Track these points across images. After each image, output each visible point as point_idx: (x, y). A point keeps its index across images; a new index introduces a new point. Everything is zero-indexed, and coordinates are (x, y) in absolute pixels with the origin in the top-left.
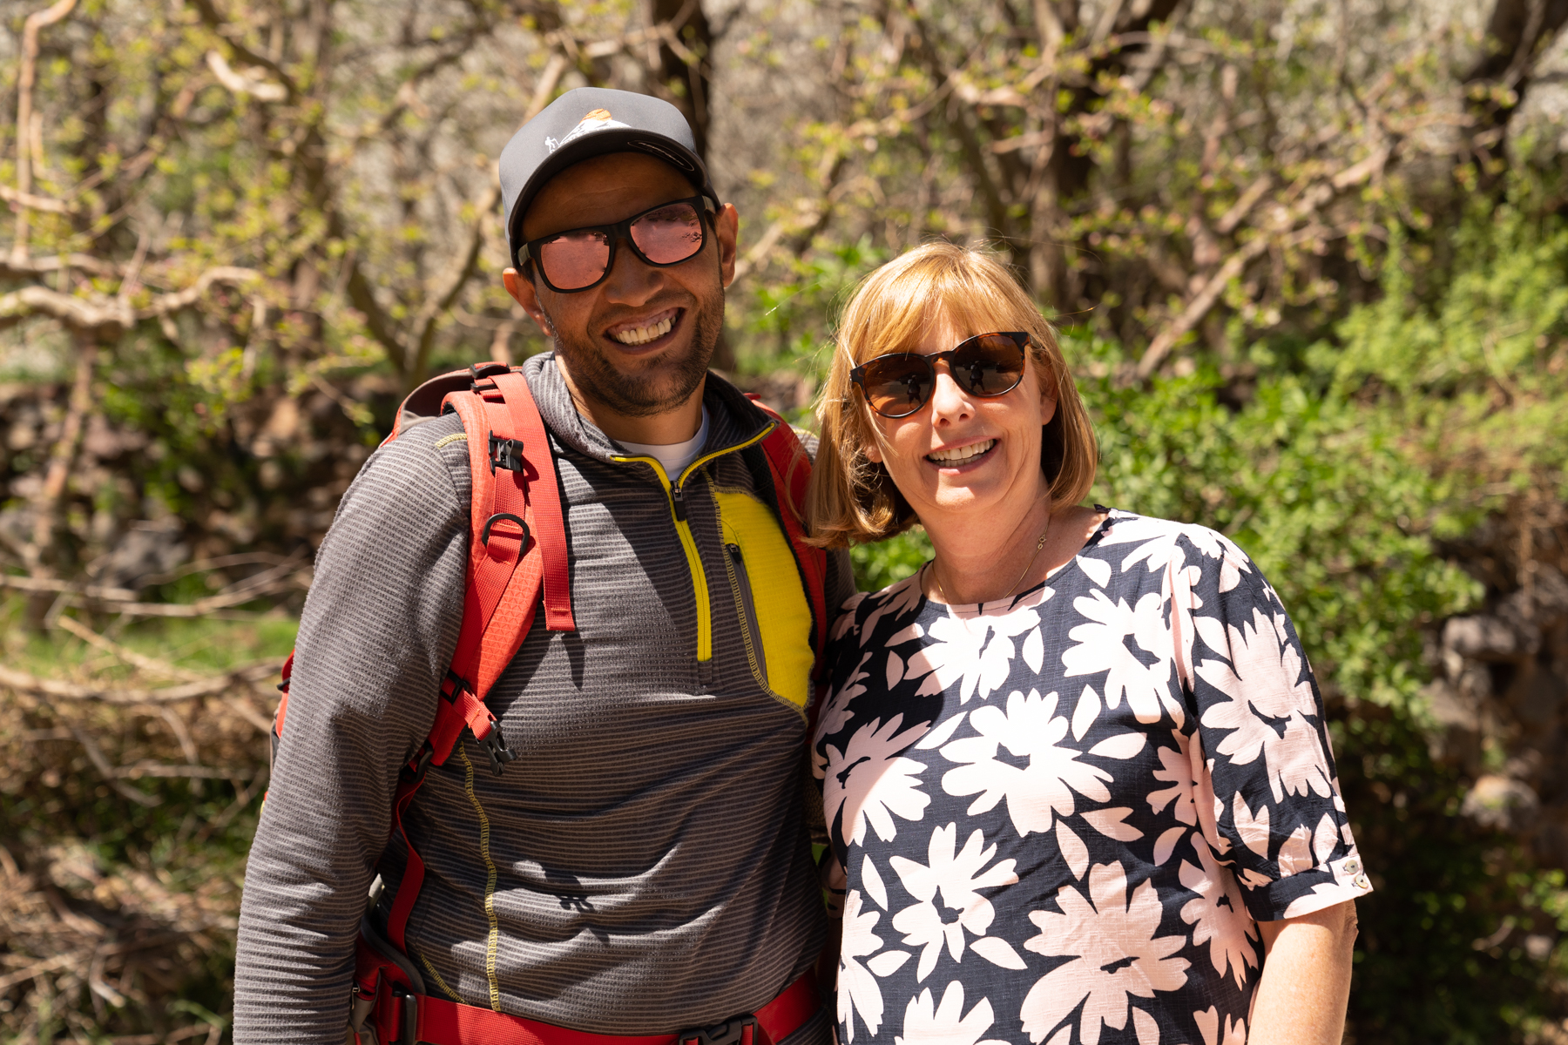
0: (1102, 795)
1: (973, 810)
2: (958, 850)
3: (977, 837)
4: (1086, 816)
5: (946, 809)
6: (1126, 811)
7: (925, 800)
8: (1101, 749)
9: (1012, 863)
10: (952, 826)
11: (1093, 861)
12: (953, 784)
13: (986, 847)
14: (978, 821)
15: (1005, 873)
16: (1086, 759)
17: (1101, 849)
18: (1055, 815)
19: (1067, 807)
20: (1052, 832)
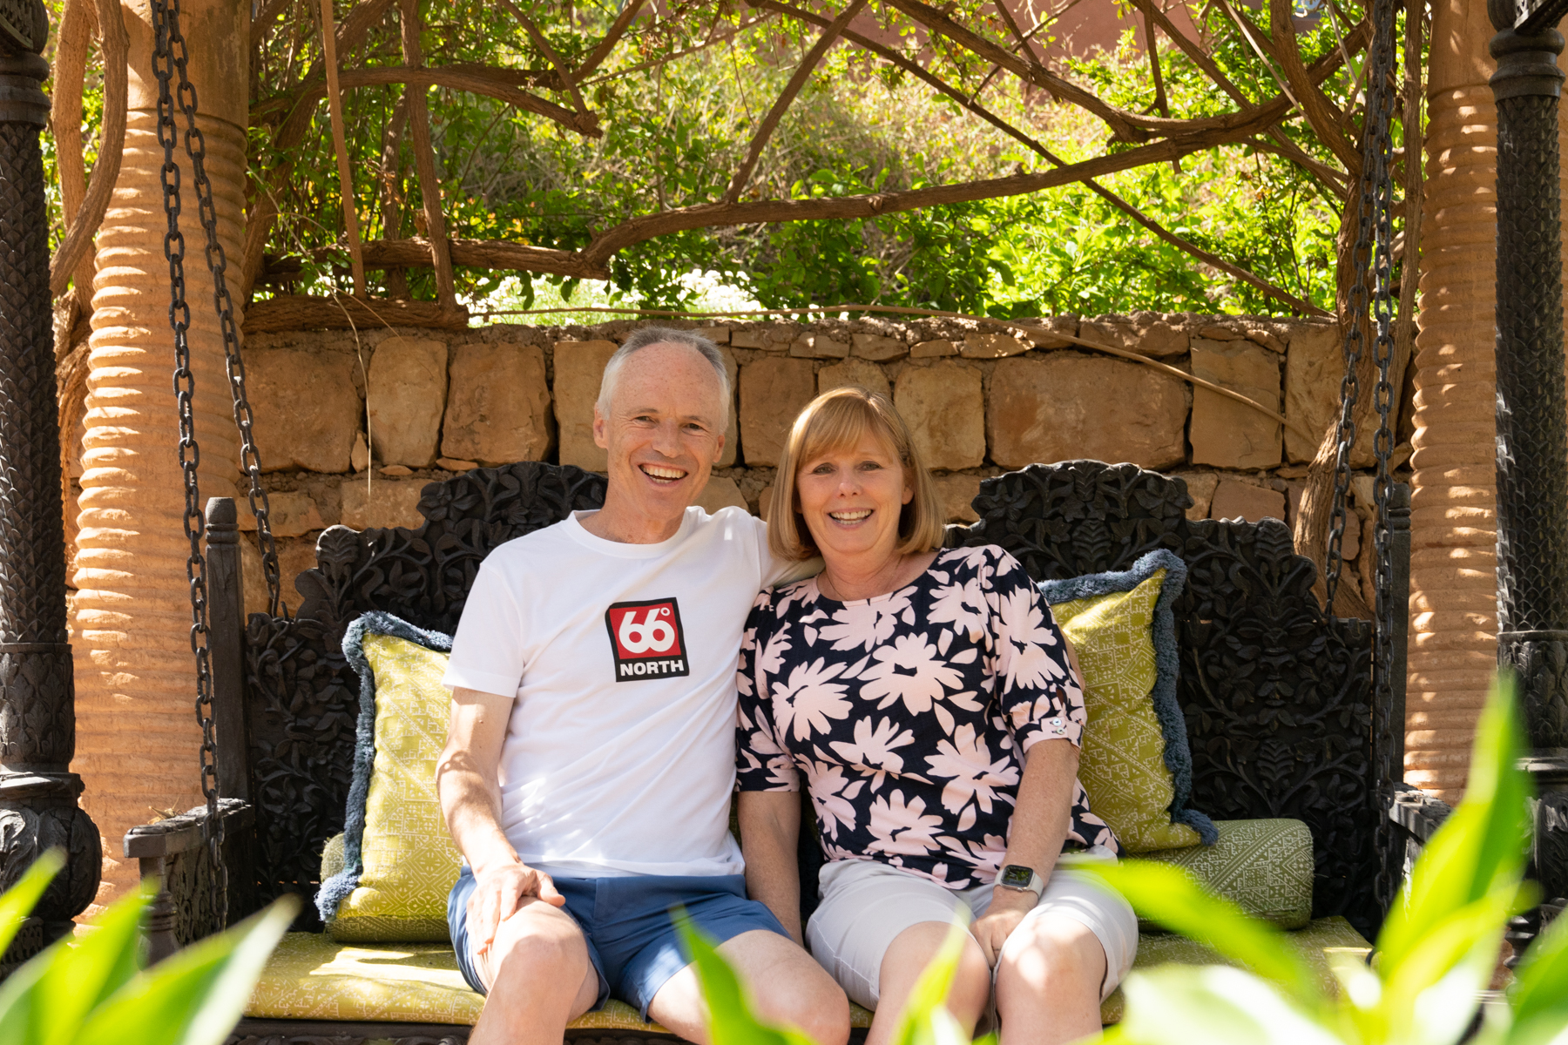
0: (959, 685)
1: (881, 707)
2: (874, 731)
3: (886, 721)
4: (951, 698)
5: (863, 709)
6: (974, 694)
7: (850, 705)
8: (956, 659)
9: (910, 732)
10: (868, 719)
11: (956, 725)
12: (866, 693)
13: (892, 726)
14: (886, 712)
15: (907, 738)
16: (949, 665)
17: (961, 717)
18: (934, 700)
19: (940, 695)
20: (933, 710)
